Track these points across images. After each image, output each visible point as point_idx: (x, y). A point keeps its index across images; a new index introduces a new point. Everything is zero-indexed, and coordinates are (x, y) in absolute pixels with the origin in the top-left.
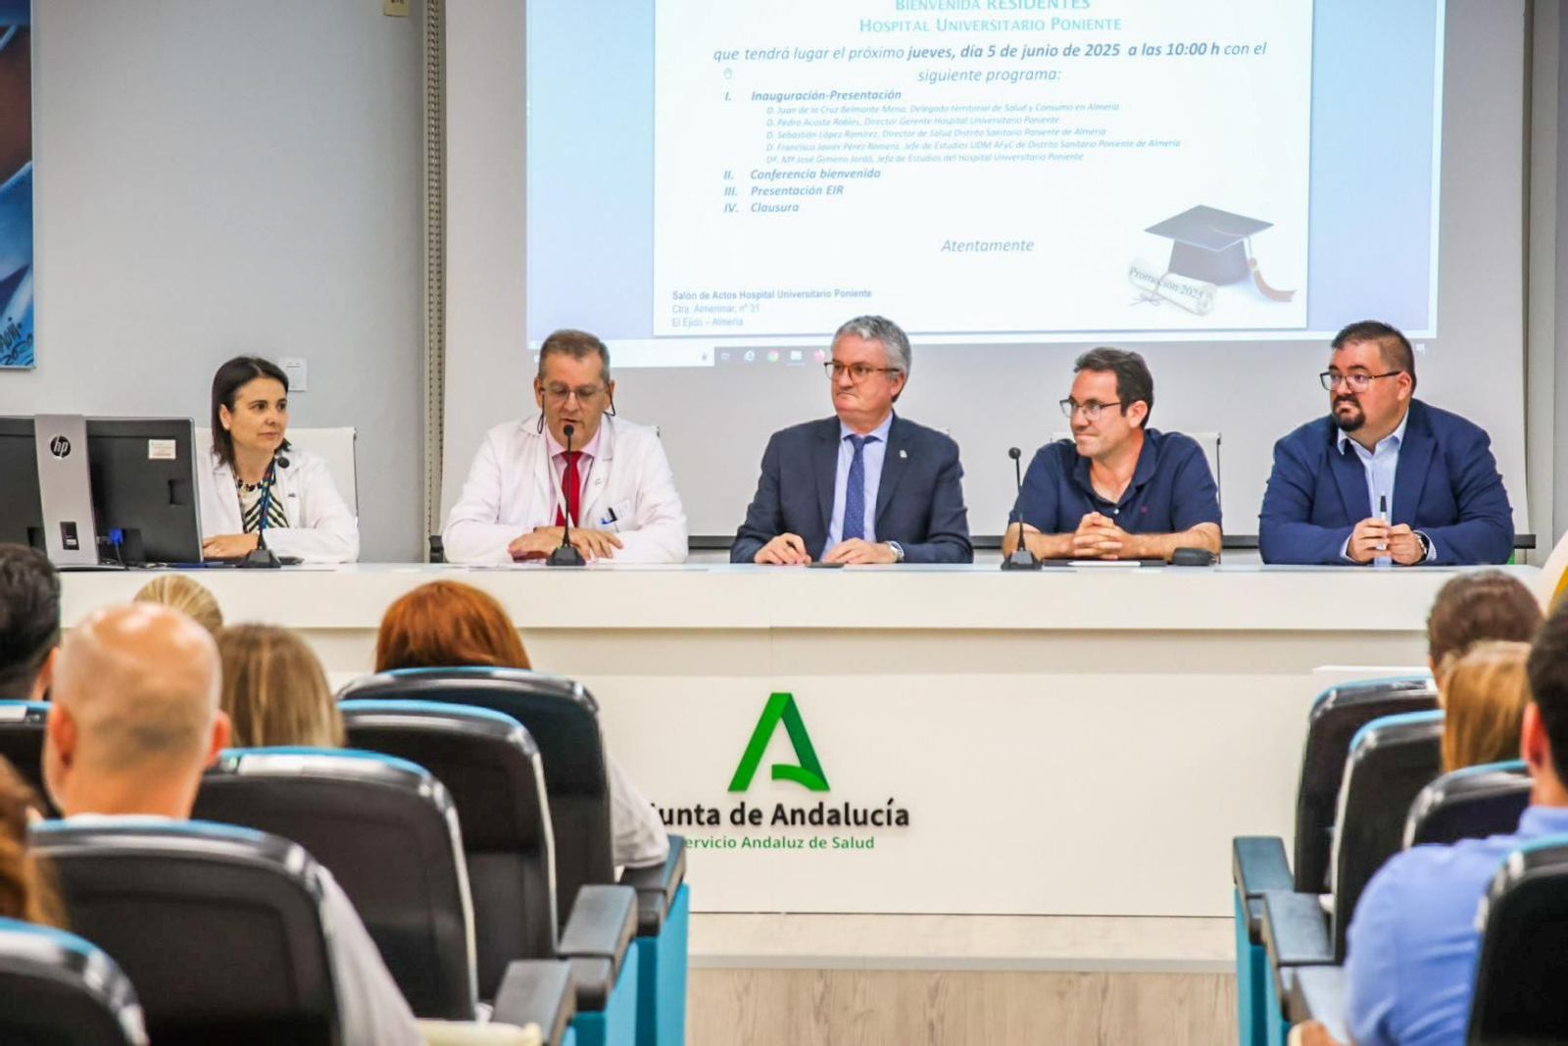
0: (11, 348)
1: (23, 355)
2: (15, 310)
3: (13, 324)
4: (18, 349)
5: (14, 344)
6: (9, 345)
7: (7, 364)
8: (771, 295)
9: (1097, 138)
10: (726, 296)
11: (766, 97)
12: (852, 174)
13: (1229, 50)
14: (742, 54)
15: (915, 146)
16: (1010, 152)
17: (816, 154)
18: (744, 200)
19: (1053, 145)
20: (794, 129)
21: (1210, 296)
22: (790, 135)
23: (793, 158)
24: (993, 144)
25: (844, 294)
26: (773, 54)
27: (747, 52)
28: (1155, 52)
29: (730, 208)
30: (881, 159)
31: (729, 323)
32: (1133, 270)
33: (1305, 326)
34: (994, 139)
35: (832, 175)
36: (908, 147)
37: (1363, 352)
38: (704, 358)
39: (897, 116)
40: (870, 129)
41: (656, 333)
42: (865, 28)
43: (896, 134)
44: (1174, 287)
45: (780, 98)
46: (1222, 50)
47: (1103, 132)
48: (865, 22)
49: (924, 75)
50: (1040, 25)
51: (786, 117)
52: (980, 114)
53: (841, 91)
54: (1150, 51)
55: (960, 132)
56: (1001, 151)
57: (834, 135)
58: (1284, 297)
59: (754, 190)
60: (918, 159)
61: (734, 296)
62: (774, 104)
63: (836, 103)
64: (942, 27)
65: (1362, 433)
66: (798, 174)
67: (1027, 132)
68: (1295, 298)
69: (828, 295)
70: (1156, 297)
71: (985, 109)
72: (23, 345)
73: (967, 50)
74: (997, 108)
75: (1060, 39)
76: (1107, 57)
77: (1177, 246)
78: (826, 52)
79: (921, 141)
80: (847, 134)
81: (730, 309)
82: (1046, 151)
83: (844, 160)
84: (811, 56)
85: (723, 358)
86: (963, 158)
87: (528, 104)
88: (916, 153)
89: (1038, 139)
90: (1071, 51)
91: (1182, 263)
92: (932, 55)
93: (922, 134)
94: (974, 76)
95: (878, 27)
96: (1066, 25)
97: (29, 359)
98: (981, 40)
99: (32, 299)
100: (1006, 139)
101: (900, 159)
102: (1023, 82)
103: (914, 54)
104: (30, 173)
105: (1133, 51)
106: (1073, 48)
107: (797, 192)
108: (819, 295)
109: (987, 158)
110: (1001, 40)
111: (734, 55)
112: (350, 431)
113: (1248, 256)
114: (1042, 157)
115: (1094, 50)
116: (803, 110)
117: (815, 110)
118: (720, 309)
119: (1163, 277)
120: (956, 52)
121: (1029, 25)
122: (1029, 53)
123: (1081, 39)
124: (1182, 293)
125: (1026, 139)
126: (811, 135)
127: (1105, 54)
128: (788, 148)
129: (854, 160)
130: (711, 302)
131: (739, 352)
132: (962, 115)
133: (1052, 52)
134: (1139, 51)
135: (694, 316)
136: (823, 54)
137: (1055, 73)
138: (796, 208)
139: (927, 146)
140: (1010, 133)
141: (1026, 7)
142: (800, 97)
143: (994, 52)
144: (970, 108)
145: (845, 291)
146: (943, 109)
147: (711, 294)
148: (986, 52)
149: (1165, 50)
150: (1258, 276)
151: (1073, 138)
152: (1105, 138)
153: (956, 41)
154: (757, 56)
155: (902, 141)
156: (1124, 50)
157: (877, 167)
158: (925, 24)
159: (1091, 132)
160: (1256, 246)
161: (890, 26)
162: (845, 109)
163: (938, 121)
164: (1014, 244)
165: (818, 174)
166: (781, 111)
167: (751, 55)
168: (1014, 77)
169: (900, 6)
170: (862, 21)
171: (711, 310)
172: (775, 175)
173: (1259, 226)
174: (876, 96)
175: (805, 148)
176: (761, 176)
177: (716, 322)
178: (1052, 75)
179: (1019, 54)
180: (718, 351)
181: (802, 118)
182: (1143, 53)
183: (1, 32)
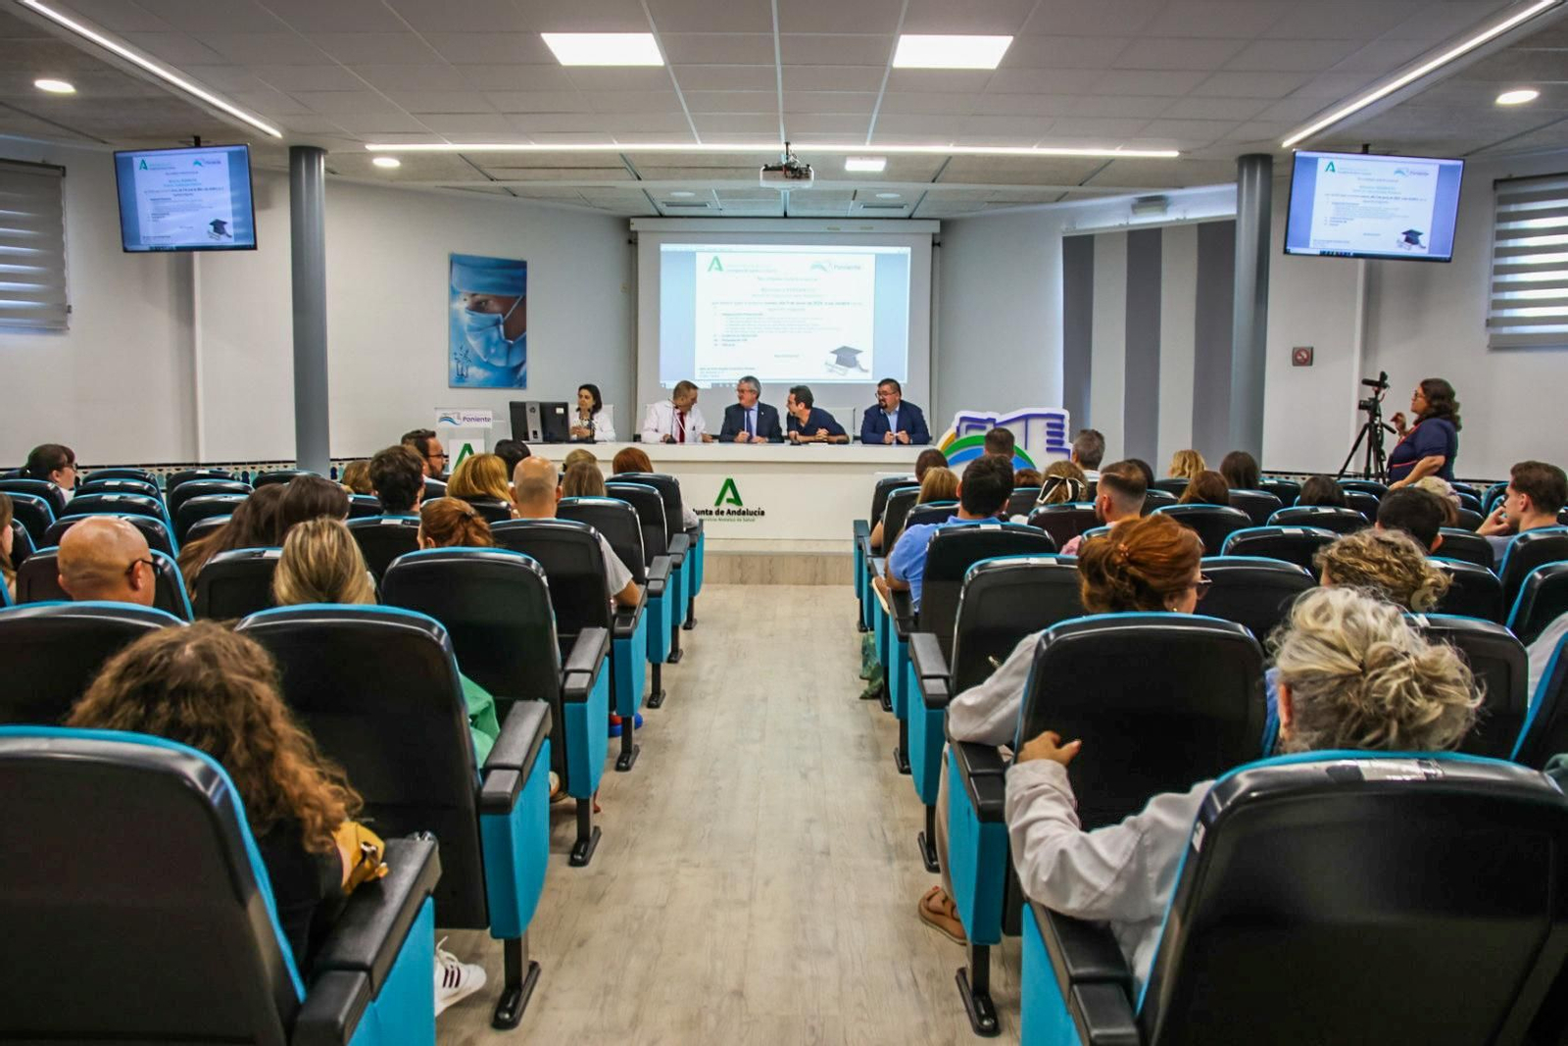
0: (520, 383)
2: (521, 373)
3: (521, 377)
4: (522, 383)
7: (520, 387)
8: (727, 369)
9: (816, 327)
10: (715, 369)
11: (726, 315)
12: (750, 336)
14: (719, 303)
15: (767, 328)
17: (740, 330)
18: (720, 343)
19: (804, 329)
20: (734, 323)
21: (847, 370)
22: (732, 325)
23: (733, 331)
28: (832, 304)
29: (716, 345)
30: (758, 332)
31: (715, 376)
32: (826, 363)
35: (744, 336)
36: (765, 329)
37: (886, 387)
39: (762, 320)
40: (755, 324)
43: (762, 325)
45: (729, 315)
46: (850, 304)
49: (769, 309)
50: (801, 296)
51: (731, 320)
52: (784, 320)
53: (746, 313)
55: (779, 325)
57: (745, 325)
58: (866, 371)
59: (723, 340)
60: (768, 332)
61: (717, 369)
63: (745, 316)
64: (774, 296)
65: (887, 410)
66: (735, 336)
67: (797, 325)
68: (869, 372)
71: (786, 319)
72: (524, 382)
73: (781, 303)
74: (789, 319)
75: (806, 300)
76: (819, 305)
77: (838, 357)
78: (742, 303)
80: (748, 325)
81: (717, 373)
83: (747, 332)
84: (738, 304)
85: (716, 386)
86: (780, 332)
88: (767, 330)
89: (800, 327)
90: (810, 303)
91: (839, 361)
92: (772, 304)
93: (769, 325)
94: (783, 309)
95: (757, 296)
96: (808, 296)
97: (525, 386)
98: (785, 300)
99: (526, 370)
100: (791, 327)
101: (763, 332)
102: (796, 311)
103: (767, 303)
104: (525, 336)
105: (826, 304)
107: (734, 341)
109: (787, 332)
110: (790, 300)
111: (717, 303)
113: (857, 360)
114: (801, 332)
115: (816, 303)
116: (736, 318)
117: (739, 318)
119: (834, 365)
120: (778, 303)
121: (798, 296)
122: (798, 303)
123: (812, 300)
125: (797, 327)
126: (738, 325)
128: (732, 329)
129: (750, 332)
131: (718, 384)
132: (780, 320)
133: (804, 303)
135: (705, 374)
138: (734, 345)
139: (770, 328)
140: (792, 325)
141: (798, 291)
142: (735, 315)
143: (788, 303)
144: (782, 318)
146: (775, 318)
147: (710, 369)
148: (786, 303)
149: (835, 304)
150: (860, 365)
151: (809, 327)
152: (818, 327)
153: (778, 300)
155: (763, 327)
156: (824, 303)
157: (756, 334)
158: (769, 295)
159: (814, 325)
160: (859, 357)
161: (760, 295)
162: (748, 318)
163: (773, 322)
165: (740, 336)
166: (730, 318)
167: (722, 303)
168: (794, 310)
169: (763, 290)
170: (752, 294)
171: (711, 374)
172: (728, 336)
173: (858, 352)
174: (756, 315)
175: (737, 329)
176: (725, 336)
177: (712, 376)
178: (804, 310)
179: (795, 304)
180: (713, 384)
181: (736, 320)
182: (829, 304)
183: (518, 297)
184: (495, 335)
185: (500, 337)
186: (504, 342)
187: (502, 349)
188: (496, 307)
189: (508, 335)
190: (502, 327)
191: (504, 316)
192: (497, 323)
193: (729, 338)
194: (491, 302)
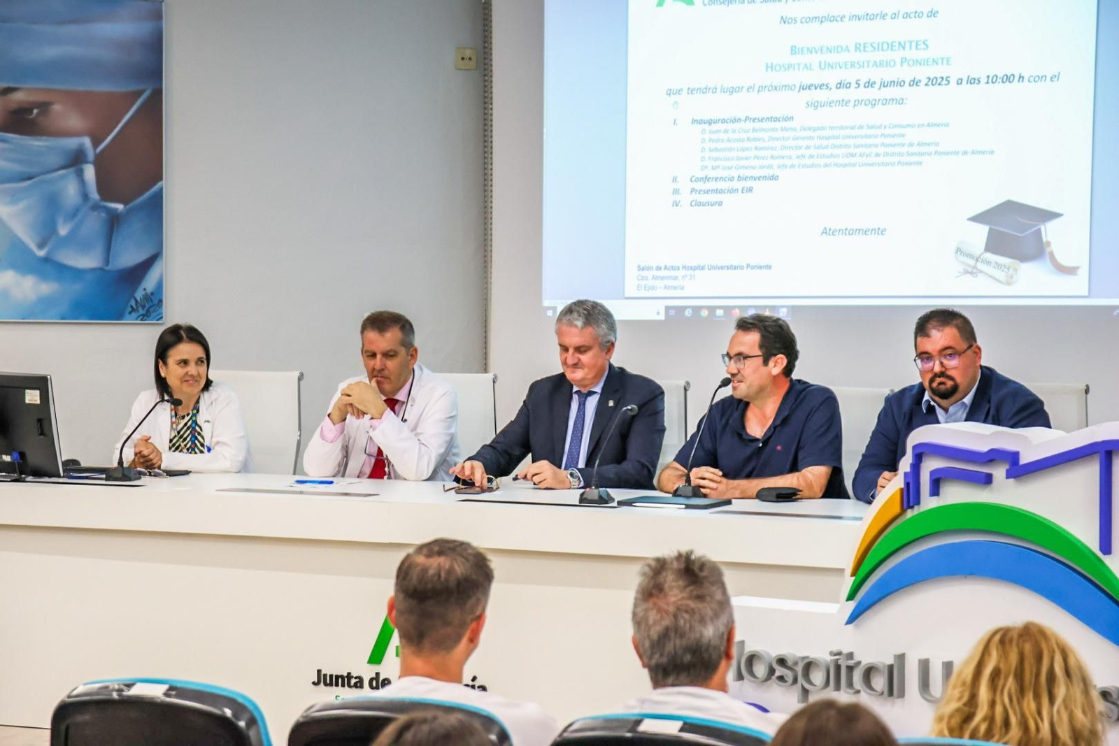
0: (146, 309)
1: (155, 314)
2: (149, 283)
3: (146, 294)
4: (151, 309)
5: (147, 306)
6: (143, 307)
7: (142, 320)
8: (703, 268)
9: (932, 149)
10: (673, 268)
11: (701, 122)
12: (759, 178)
13: (1032, 79)
14: (685, 90)
15: (803, 156)
16: (869, 160)
17: (734, 163)
18: (685, 197)
19: (900, 154)
20: (720, 145)
21: (1016, 270)
22: (717, 150)
23: (719, 167)
24: (858, 155)
25: (754, 267)
26: (706, 90)
27: (689, 89)
28: (977, 81)
29: (676, 204)
30: (779, 167)
31: (675, 288)
32: (958, 250)
33: (1087, 294)
34: (858, 151)
35: (746, 179)
36: (798, 157)
38: (658, 313)
39: (790, 134)
40: (771, 144)
41: (627, 295)
42: (769, 69)
43: (790, 148)
44: (989, 263)
45: (710, 122)
46: (1026, 80)
47: (937, 144)
48: (769, 65)
49: (810, 103)
50: (892, 63)
51: (714, 136)
52: (848, 132)
53: (752, 116)
54: (972, 81)
55: (834, 146)
56: (864, 160)
57: (747, 149)
58: (1071, 271)
59: (693, 190)
60: (805, 166)
61: (678, 268)
62: (706, 126)
63: (749, 125)
64: (823, 66)
66: (722, 179)
67: (882, 144)
68: (1080, 272)
69: (742, 268)
70: (975, 271)
71: (853, 128)
72: (155, 307)
73: (840, 84)
74: (861, 127)
75: (906, 74)
76: (940, 86)
77: (991, 231)
78: (742, 88)
79: (807, 153)
80: (756, 148)
81: (676, 278)
82: (896, 159)
83: (754, 168)
84: (732, 91)
85: (670, 314)
86: (836, 165)
87: (545, 130)
88: (803, 162)
89: (890, 150)
90: (914, 83)
91: (996, 244)
92: (816, 88)
93: (808, 147)
94: (844, 103)
95: (778, 68)
96: (911, 63)
97: (160, 316)
98: (850, 76)
99: (162, 276)
100: (867, 151)
101: (793, 166)
102: (879, 107)
103: (804, 88)
104: (161, 190)
105: (960, 82)
106: (916, 81)
107: (721, 191)
108: (735, 268)
109: (854, 165)
110: (864, 74)
111: (679, 92)
112: (297, 374)
113: (1044, 240)
114: (893, 164)
115: (932, 81)
116: (726, 131)
117: (734, 131)
118: (669, 278)
119: (981, 255)
120: (833, 85)
121: (885, 64)
122: (884, 85)
123: (922, 73)
124: (994, 267)
125: (881, 150)
126: (731, 149)
127: (939, 84)
128: (716, 159)
129: (762, 167)
130: (663, 273)
131: (681, 309)
132: (836, 132)
133: (901, 84)
134: (965, 81)
135: (651, 283)
136: (739, 89)
137: (903, 99)
138: (720, 204)
139: (811, 157)
140: (870, 146)
141: (882, 50)
142: (724, 121)
143: (859, 84)
144: (842, 128)
145: (754, 264)
146: (823, 128)
147: (663, 267)
148: (854, 85)
149: (984, 80)
150: (1052, 256)
151: (914, 149)
152: (939, 149)
153: (832, 77)
154: (695, 92)
155: (794, 153)
156: (953, 81)
157: (777, 172)
158: (811, 64)
159: (929, 145)
160: (1050, 231)
161: (786, 66)
162: (754, 130)
163: (819, 138)
164: (872, 230)
165: (736, 179)
166: (711, 132)
167: (691, 91)
168: (873, 103)
169: (793, 52)
170: (767, 64)
171: (663, 278)
172: (707, 179)
173: (1052, 215)
174: (776, 120)
175: (727, 159)
176: (698, 180)
177: (666, 287)
178: (900, 102)
179: (877, 86)
180: (668, 308)
181: (725, 136)
182: (967, 83)
183: (138, 94)
184: (70, 190)
185: (85, 196)
186: (95, 207)
187: (93, 224)
188: (74, 121)
189: (107, 188)
190: (90, 172)
191: (96, 143)
192: (76, 160)
193: (711, 185)
194: (57, 108)
